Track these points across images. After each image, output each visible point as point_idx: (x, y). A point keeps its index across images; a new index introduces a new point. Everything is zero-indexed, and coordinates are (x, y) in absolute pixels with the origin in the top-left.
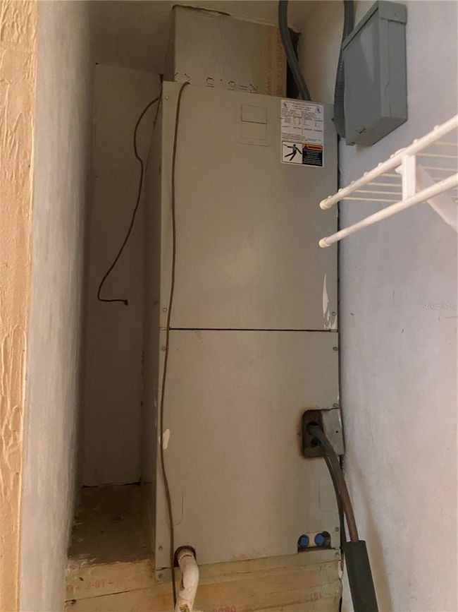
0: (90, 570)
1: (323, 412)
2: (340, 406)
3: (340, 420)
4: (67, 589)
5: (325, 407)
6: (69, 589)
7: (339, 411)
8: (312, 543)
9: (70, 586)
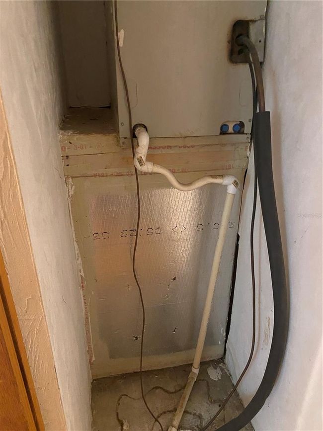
0: (75, 137)
1: (250, 23)
2: (266, 17)
3: (264, 31)
4: (62, 149)
5: (253, 18)
6: (63, 149)
7: (264, 22)
8: (231, 130)
9: (64, 146)
